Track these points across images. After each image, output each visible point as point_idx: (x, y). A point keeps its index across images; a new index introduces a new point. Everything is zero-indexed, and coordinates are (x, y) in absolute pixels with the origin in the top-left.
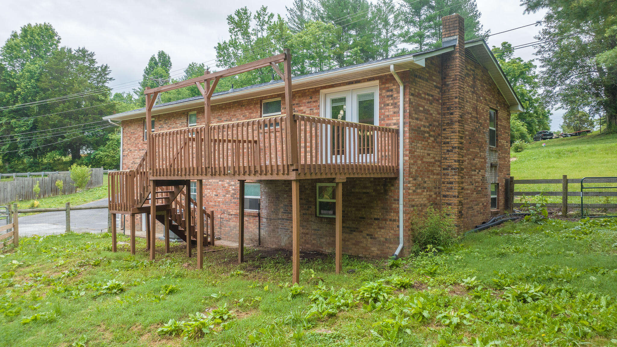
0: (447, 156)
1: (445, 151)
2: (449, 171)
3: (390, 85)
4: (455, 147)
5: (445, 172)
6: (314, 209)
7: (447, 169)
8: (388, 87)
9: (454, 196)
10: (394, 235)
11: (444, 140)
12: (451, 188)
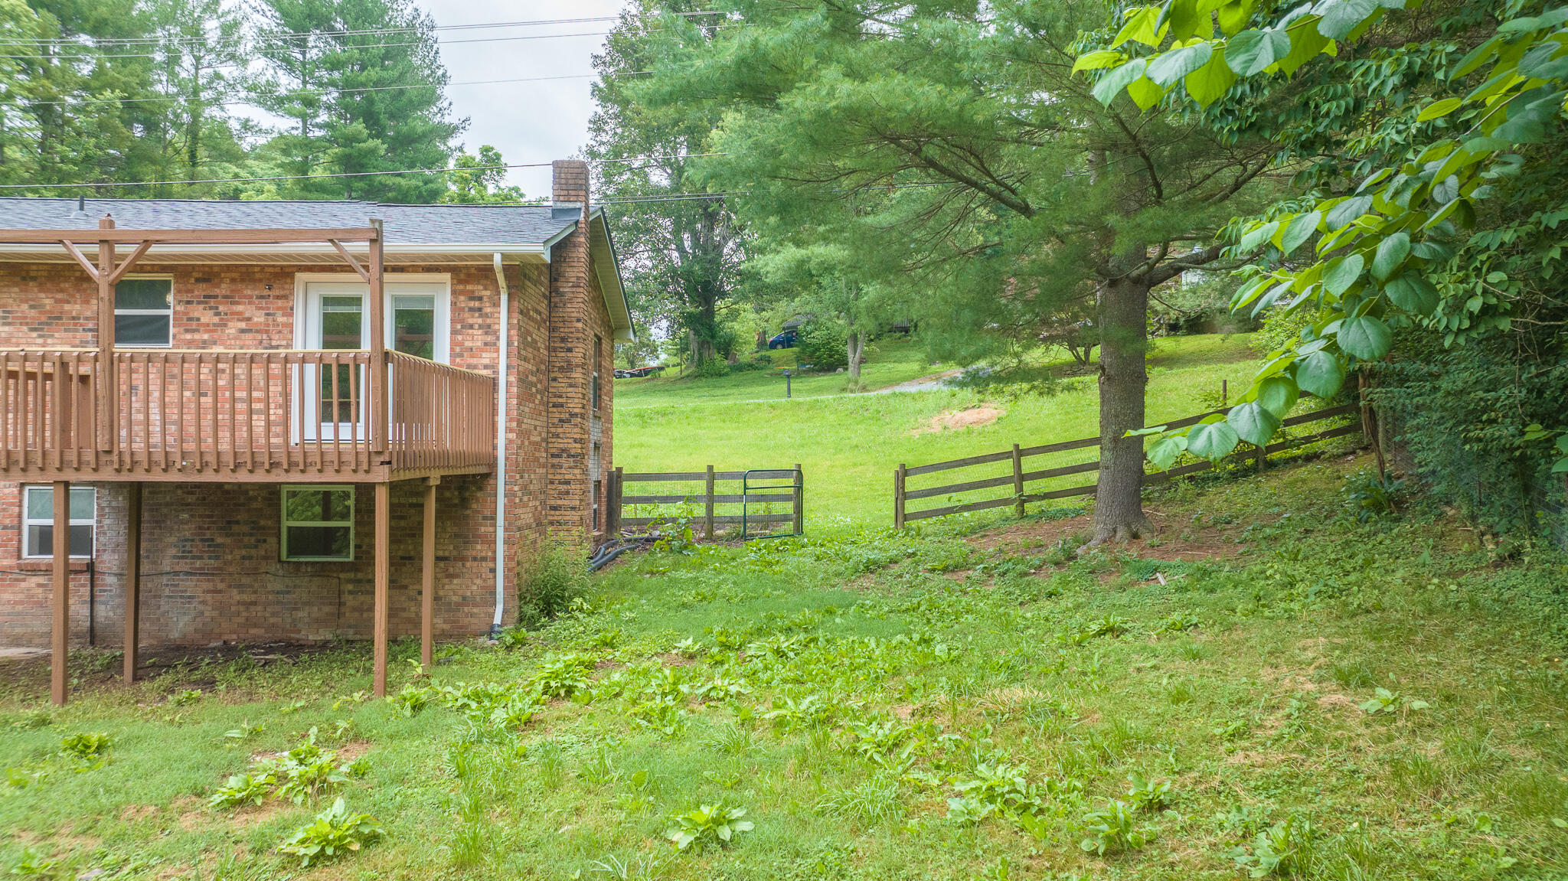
0: (560, 430)
1: (556, 421)
2: (563, 460)
3: (478, 289)
4: (576, 415)
5: (556, 461)
6: (275, 546)
7: (558, 456)
8: (473, 292)
9: (573, 508)
10: (483, 588)
11: (555, 400)
12: (567, 493)
